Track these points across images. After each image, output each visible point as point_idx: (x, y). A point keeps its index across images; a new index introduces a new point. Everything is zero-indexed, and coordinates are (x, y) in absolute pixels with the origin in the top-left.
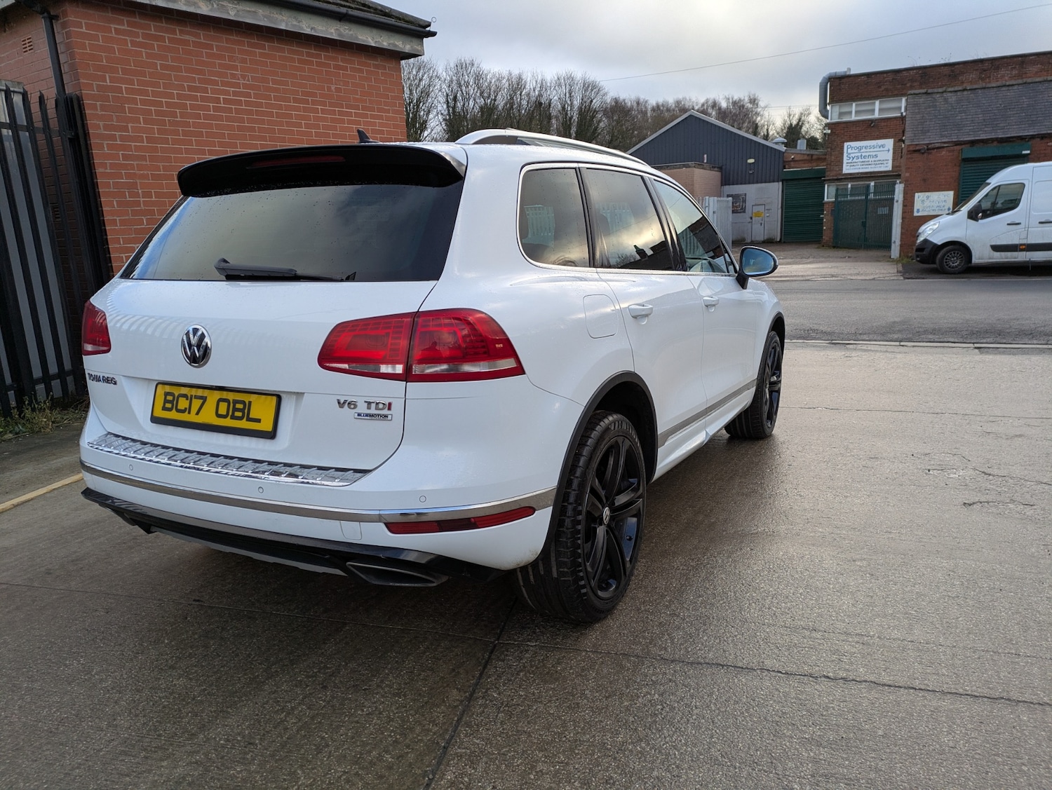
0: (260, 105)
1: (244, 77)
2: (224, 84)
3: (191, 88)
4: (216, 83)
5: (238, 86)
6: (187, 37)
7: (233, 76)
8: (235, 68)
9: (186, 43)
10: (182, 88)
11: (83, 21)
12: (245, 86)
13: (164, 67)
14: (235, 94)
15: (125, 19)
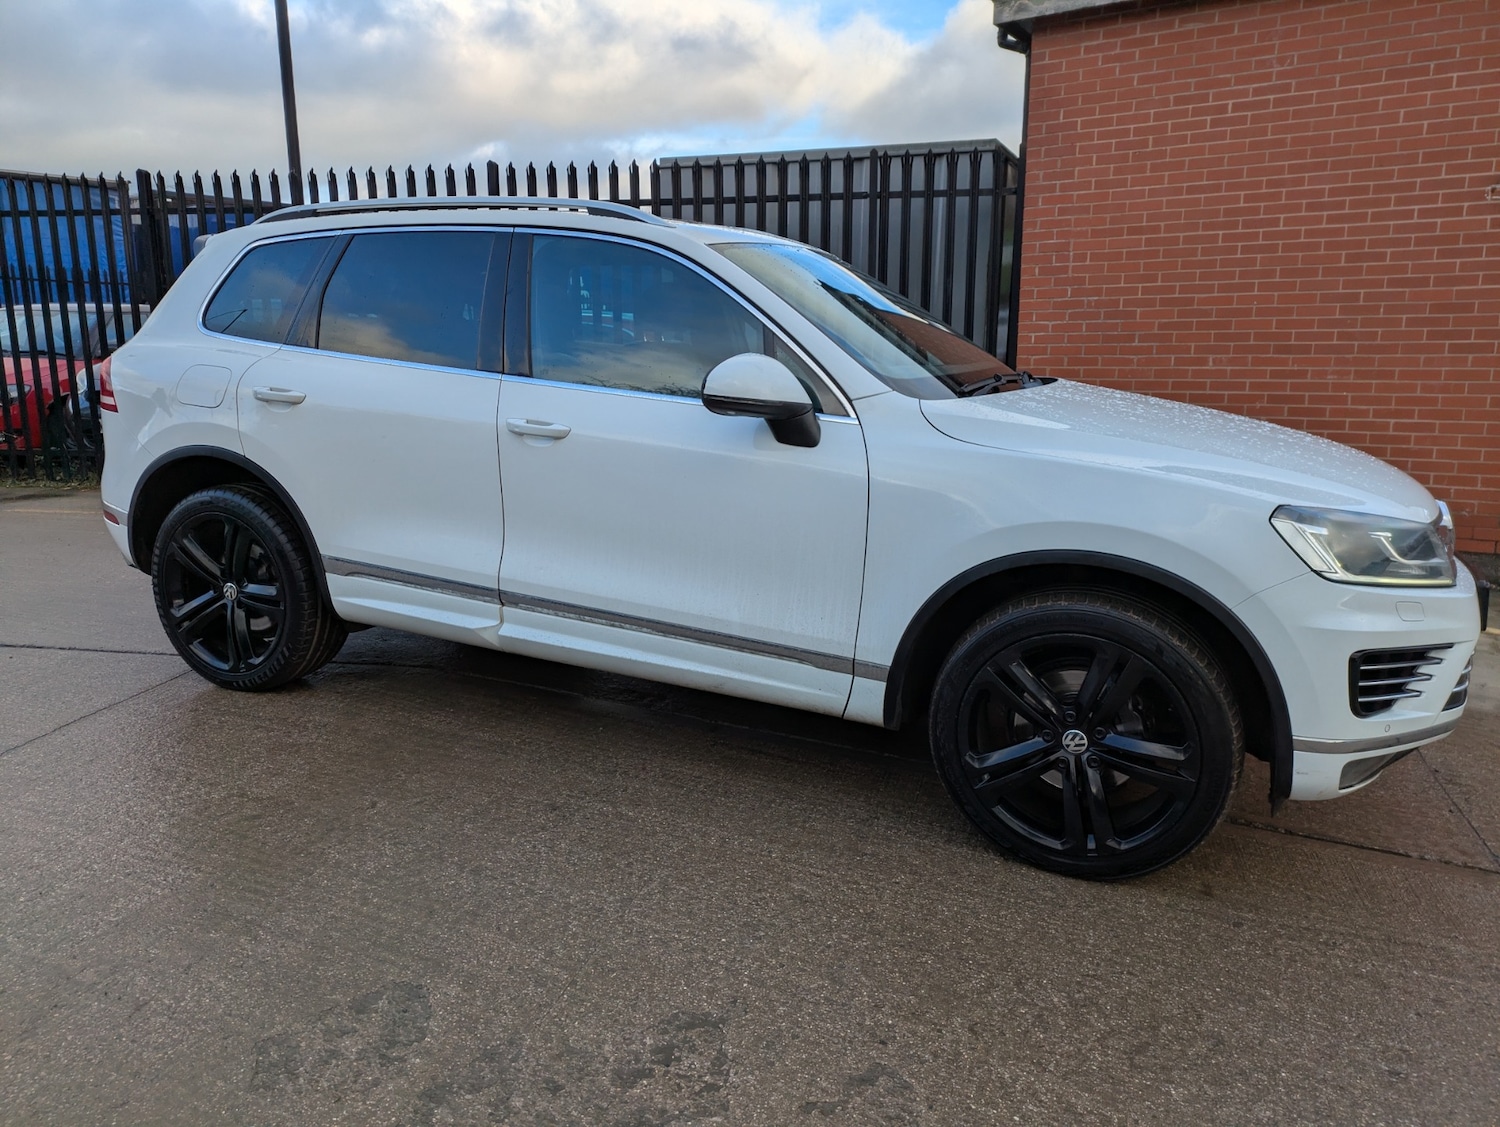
0: (1308, 99)
1: (1281, 61)
2: (1239, 81)
3: (1179, 101)
4: (1227, 82)
5: (1268, 78)
6: (1190, 26)
7: (1261, 64)
8: (1270, 49)
9: (1189, 34)
10: (1165, 102)
11: (1047, 51)
12: (1281, 75)
13: (1142, 80)
14: (1257, 92)
15: (1101, 30)
